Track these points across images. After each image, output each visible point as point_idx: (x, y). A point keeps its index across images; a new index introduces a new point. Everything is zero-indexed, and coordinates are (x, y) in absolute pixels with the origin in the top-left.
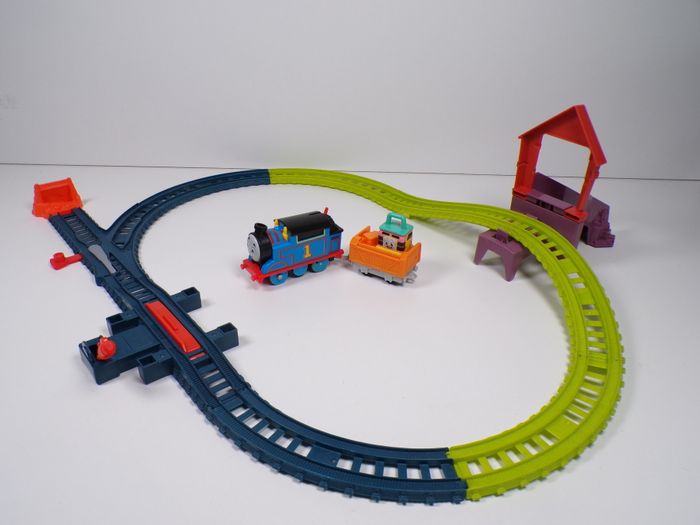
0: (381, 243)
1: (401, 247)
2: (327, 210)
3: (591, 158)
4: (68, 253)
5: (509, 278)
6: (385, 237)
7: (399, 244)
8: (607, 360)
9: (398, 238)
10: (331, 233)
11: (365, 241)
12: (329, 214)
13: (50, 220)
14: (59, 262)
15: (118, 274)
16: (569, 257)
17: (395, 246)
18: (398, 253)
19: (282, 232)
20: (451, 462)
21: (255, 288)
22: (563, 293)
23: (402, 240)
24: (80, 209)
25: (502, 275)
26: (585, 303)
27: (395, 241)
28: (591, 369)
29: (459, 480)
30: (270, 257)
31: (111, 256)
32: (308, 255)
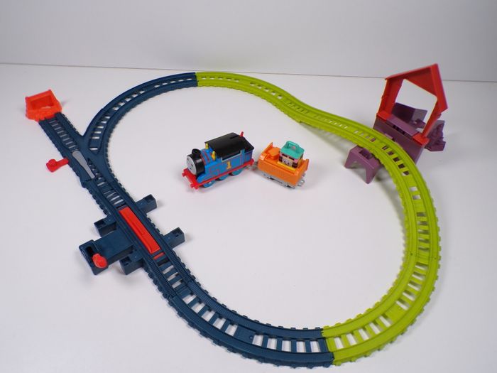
0: (281, 161)
1: (295, 166)
2: (242, 133)
3: (437, 104)
4: (58, 157)
5: (368, 182)
6: (284, 157)
7: (294, 163)
8: (429, 257)
9: (293, 159)
10: (245, 151)
11: (269, 157)
12: (244, 136)
13: (40, 124)
14: (53, 166)
15: (96, 179)
16: (412, 174)
17: (291, 164)
18: (293, 169)
19: (211, 154)
20: (324, 338)
21: (193, 191)
22: (405, 203)
23: (296, 162)
24: (60, 113)
25: (363, 179)
26: (419, 211)
27: (291, 161)
28: (419, 264)
29: (329, 352)
30: (204, 172)
31: (89, 161)
32: (229, 167)
